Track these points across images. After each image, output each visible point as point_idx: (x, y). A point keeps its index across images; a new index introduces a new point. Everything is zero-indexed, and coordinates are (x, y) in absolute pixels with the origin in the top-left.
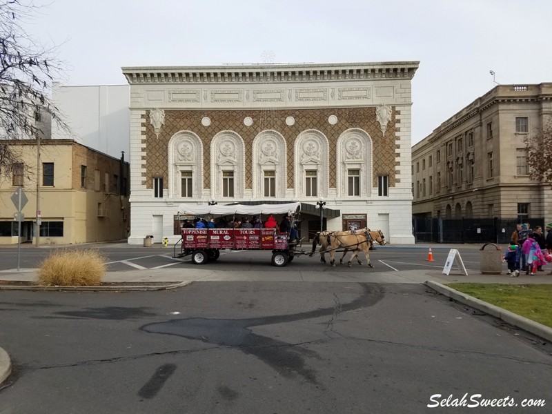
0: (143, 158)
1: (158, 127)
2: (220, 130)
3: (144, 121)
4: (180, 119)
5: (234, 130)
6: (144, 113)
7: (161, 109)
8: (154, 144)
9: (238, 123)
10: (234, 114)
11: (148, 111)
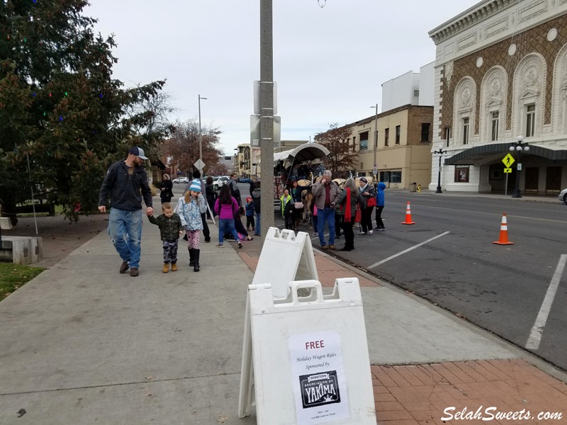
0: (441, 111)
1: (449, 79)
2: (490, 67)
3: (442, 76)
4: (464, 66)
5: (500, 65)
6: (442, 68)
7: (450, 61)
8: (447, 96)
9: (504, 55)
10: (501, 45)
11: (444, 66)
